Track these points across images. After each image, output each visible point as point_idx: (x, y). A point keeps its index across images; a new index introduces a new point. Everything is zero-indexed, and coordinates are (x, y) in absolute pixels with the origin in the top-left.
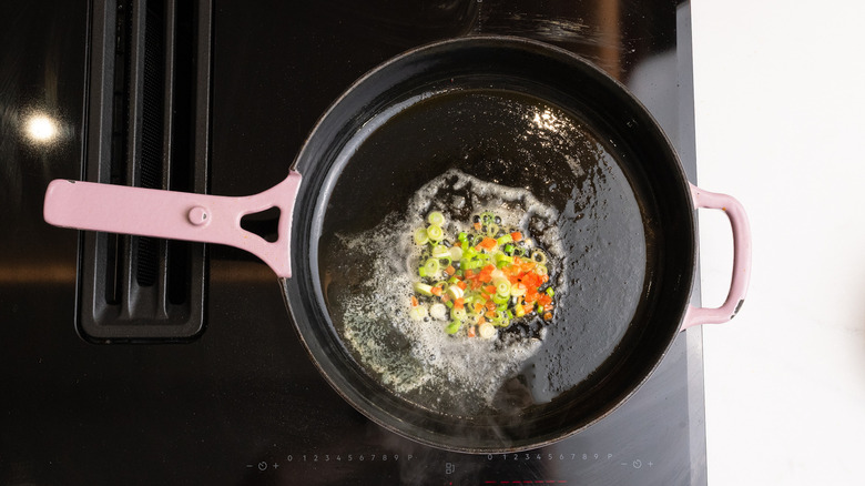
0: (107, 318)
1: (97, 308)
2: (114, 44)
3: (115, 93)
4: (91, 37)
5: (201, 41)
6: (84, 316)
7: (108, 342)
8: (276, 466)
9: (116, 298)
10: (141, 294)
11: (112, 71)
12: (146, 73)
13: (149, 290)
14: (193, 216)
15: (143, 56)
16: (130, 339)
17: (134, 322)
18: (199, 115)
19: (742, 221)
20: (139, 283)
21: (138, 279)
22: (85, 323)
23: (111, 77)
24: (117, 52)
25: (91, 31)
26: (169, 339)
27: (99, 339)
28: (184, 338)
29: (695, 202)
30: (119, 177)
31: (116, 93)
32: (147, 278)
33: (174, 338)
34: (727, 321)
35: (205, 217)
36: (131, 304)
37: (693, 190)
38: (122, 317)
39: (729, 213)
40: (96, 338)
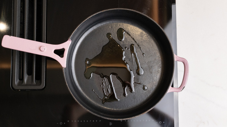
0: (19, 84)
1: (16, 82)
2: (20, 10)
4: (14, 8)
5: (44, 9)
6: (13, 84)
7: (20, 90)
8: (65, 123)
9: (21, 79)
10: (28, 78)
11: (20, 17)
12: (29, 18)
13: (30, 76)
14: (41, 49)
15: (28, 13)
16: (25, 90)
17: (26, 85)
19: (187, 66)
21: (27, 74)
22: (13, 86)
23: (19, 19)
24: (21, 12)
25: (14, 6)
26: (36, 89)
27: (17, 90)
28: (41, 89)
29: (175, 59)
32: (30, 73)
33: (37, 89)
34: (180, 92)
35: (44, 49)
36: (25, 80)
37: (175, 56)
38: (23, 84)
39: (184, 63)
40: (16, 89)
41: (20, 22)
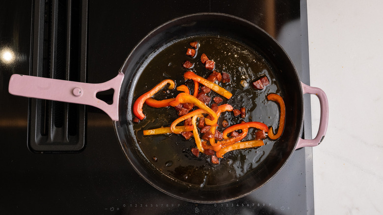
0: (42, 142)
3: (45, 40)
4: (34, 15)
5: (83, 16)
6: (31, 141)
7: (42, 153)
8: (118, 209)
10: (57, 131)
12: (58, 31)
13: (60, 129)
14: (75, 92)
15: (57, 23)
16: (52, 151)
17: (54, 143)
18: (82, 50)
19: (325, 100)
20: (56, 126)
21: (55, 124)
22: (32, 145)
23: (42, 33)
24: (45, 22)
25: (34, 12)
26: (69, 151)
28: (78, 151)
29: (304, 91)
32: (59, 124)
33: (72, 151)
34: (317, 145)
35: (80, 92)
36: (52, 136)
37: (303, 85)
38: (48, 142)
39: (318, 96)
40: (37, 151)
41: (44, 38)
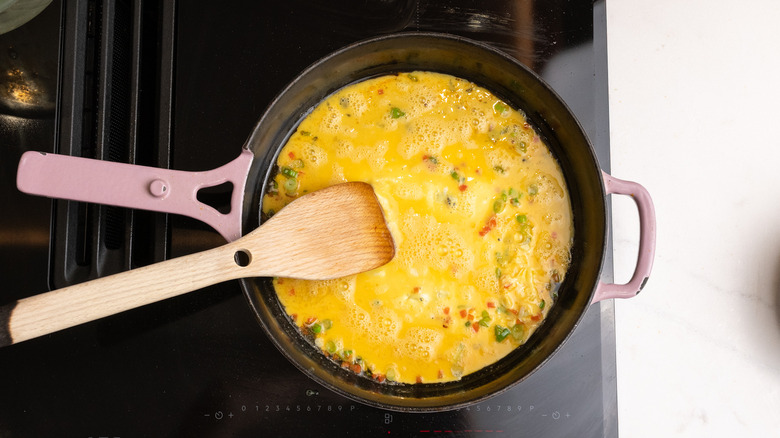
1: (68, 269)
2: (85, 28)
4: (65, 21)
6: (57, 276)
8: (231, 415)
9: (85, 260)
11: (84, 52)
12: (115, 55)
13: (116, 252)
14: (154, 188)
15: (112, 40)
18: (163, 93)
19: (648, 205)
20: (107, 247)
21: (106, 243)
22: (58, 283)
23: (82, 57)
24: (88, 35)
30: (89, 151)
31: (87, 73)
32: (115, 242)
34: (633, 296)
35: (165, 189)
36: (99, 265)
39: (636, 199)
